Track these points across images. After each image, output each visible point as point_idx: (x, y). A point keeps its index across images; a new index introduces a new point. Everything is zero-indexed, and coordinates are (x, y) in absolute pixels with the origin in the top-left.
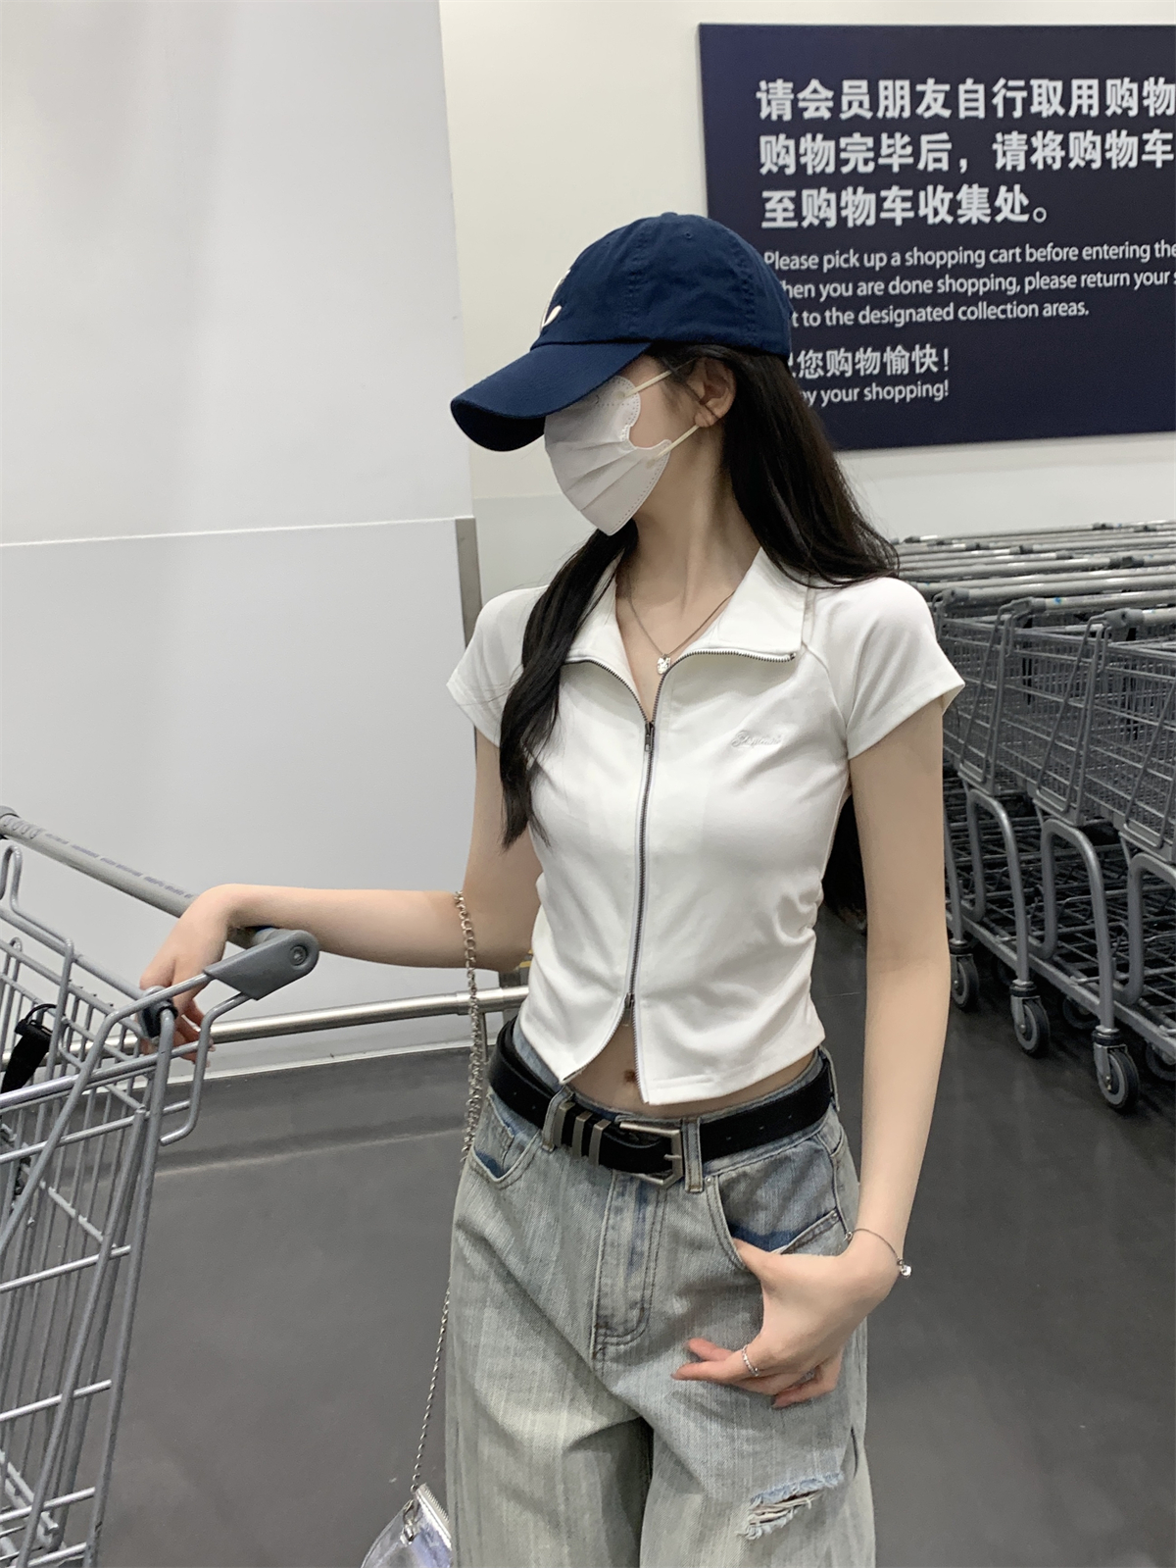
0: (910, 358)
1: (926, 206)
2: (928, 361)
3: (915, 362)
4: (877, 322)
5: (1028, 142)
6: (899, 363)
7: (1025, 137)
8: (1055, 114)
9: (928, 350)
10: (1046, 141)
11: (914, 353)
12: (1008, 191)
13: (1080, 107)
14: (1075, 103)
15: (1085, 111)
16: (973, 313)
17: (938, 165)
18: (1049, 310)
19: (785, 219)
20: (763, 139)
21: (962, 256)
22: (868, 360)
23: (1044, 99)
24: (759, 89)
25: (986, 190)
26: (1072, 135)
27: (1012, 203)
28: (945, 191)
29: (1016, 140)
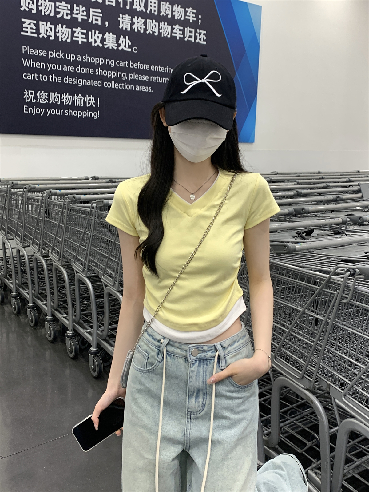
0: (84, 100)
1: (92, 38)
2: (91, 102)
3: (86, 102)
4: (71, 83)
5: (132, 20)
6: (80, 101)
7: (130, 17)
8: (142, 10)
9: (91, 98)
10: (138, 21)
11: (86, 98)
12: (123, 38)
13: (151, 10)
14: (149, 8)
15: (153, 12)
16: (109, 85)
17: (97, 22)
18: (138, 88)
19: (32, 33)
21: (105, 61)
22: (67, 98)
23: (138, 4)
25: (115, 36)
26: (148, 20)
27: (125, 43)
28: (99, 33)
29: (127, 18)
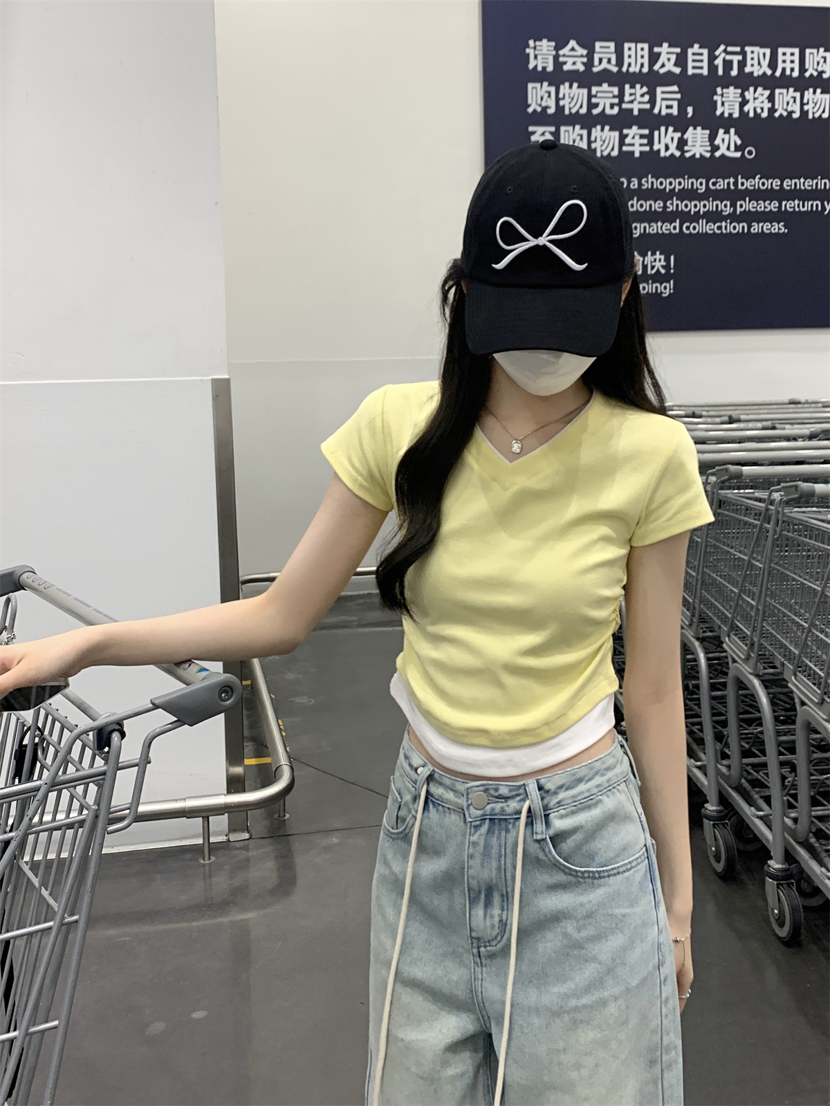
0: (643, 261)
1: (659, 142)
2: (658, 265)
3: (647, 265)
5: (742, 95)
7: (739, 91)
8: (764, 73)
9: (658, 256)
10: (756, 95)
11: (646, 258)
12: (725, 133)
13: (784, 70)
14: (780, 66)
15: (788, 72)
16: (694, 228)
17: (669, 111)
18: (756, 228)
20: (530, 86)
21: (687, 183)
23: (756, 62)
24: (528, 46)
25: (708, 132)
26: (777, 91)
27: (728, 143)
28: (674, 131)
29: (732, 93)
